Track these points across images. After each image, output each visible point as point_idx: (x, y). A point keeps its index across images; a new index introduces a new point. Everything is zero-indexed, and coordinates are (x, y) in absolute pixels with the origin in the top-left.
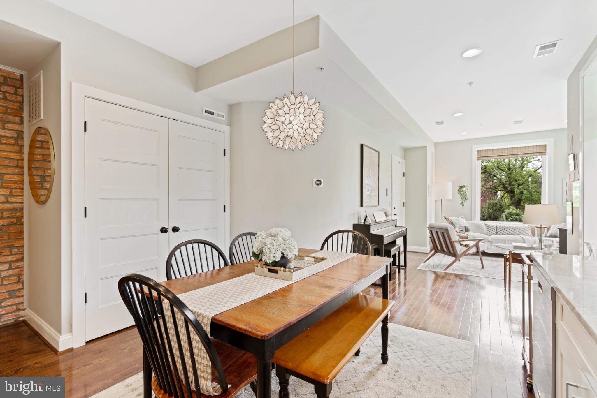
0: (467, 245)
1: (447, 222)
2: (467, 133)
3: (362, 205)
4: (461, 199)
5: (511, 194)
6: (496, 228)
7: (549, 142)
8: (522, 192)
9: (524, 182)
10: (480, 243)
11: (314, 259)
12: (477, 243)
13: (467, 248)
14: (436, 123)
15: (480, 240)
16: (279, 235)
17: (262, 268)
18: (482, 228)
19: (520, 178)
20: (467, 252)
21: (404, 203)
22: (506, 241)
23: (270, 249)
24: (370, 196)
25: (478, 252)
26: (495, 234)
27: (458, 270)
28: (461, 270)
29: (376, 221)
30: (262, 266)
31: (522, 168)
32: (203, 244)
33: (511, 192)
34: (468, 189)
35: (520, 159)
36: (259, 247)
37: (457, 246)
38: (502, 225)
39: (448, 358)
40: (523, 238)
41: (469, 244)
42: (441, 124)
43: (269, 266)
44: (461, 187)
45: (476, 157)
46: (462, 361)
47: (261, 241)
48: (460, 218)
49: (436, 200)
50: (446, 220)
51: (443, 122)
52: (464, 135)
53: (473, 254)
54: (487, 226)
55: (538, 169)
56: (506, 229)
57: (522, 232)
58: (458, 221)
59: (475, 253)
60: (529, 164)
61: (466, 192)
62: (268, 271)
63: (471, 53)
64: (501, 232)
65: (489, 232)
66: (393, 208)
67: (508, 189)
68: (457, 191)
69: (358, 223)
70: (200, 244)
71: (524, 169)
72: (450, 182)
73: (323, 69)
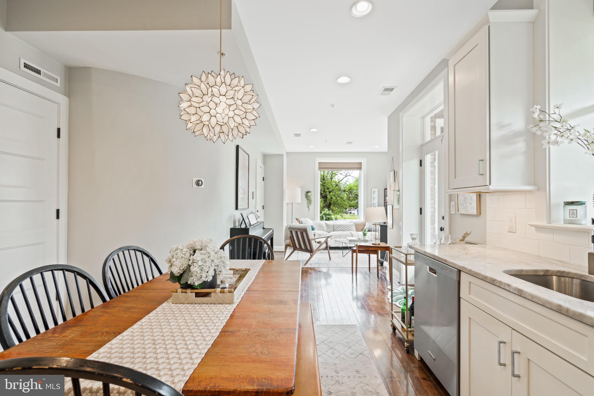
0: (320, 241)
1: (298, 223)
2: (313, 147)
3: (237, 208)
4: (307, 202)
5: (324, 199)
6: (334, 226)
7: (363, 161)
8: (331, 198)
9: (333, 190)
10: (329, 239)
11: (233, 271)
12: (327, 240)
13: (320, 244)
14: (295, 135)
15: (328, 237)
16: (208, 247)
17: (185, 294)
18: (323, 227)
19: (331, 187)
20: (320, 248)
21: (263, 206)
22: (341, 236)
23: (201, 267)
24: (243, 198)
25: (327, 247)
26: (333, 231)
27: (314, 264)
28: (316, 264)
29: (250, 223)
30: (184, 290)
31: (331, 178)
32: (62, 272)
33: (325, 197)
34: (312, 194)
35: (330, 172)
36: (181, 265)
37: (313, 243)
38: (337, 223)
39: (347, 344)
40: (351, 233)
41: (321, 241)
42: (298, 136)
43: (198, 289)
44: (307, 192)
45: (318, 167)
46: (357, 343)
47: (182, 257)
48: (307, 218)
49: (287, 204)
50: (297, 221)
51: (300, 135)
52: (311, 148)
53: (323, 249)
54: (327, 225)
55: (341, 181)
56: (340, 227)
57: (350, 229)
58: (307, 221)
59: (325, 248)
60: (336, 176)
61: (311, 197)
62: (194, 296)
63: (343, 80)
64: (337, 229)
65: (328, 230)
66: (257, 211)
67: (323, 195)
68: (304, 196)
69: (234, 227)
70: (56, 272)
71: (333, 180)
72: (300, 187)
73: (225, 54)
